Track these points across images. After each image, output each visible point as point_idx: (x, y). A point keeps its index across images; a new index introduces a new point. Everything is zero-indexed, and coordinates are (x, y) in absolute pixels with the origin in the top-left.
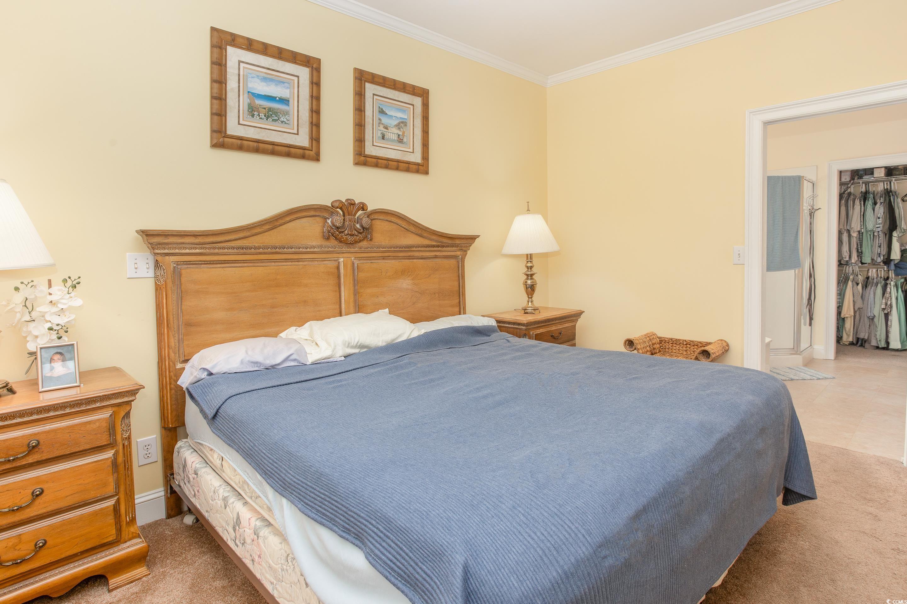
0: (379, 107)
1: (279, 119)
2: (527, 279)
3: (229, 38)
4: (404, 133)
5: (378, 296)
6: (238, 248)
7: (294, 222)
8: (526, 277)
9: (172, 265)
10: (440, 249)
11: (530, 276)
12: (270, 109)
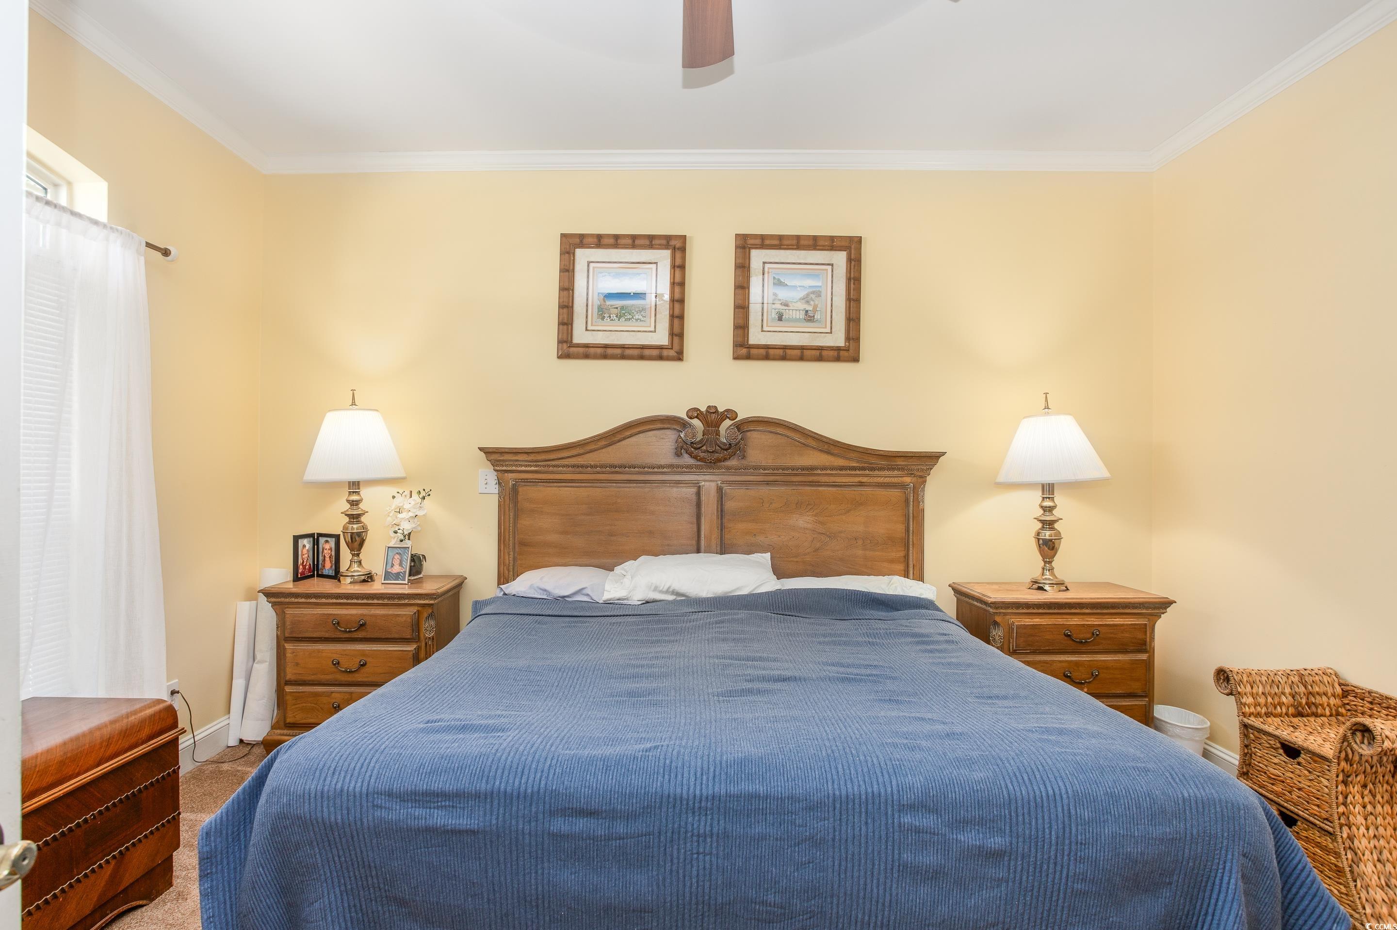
0: (774, 278)
1: (633, 318)
2: (1043, 528)
3: (577, 241)
4: (815, 307)
5: (755, 535)
6: (573, 466)
7: (637, 436)
8: (1040, 525)
9: (511, 483)
10: (867, 472)
11: (1049, 524)
12: (622, 308)
